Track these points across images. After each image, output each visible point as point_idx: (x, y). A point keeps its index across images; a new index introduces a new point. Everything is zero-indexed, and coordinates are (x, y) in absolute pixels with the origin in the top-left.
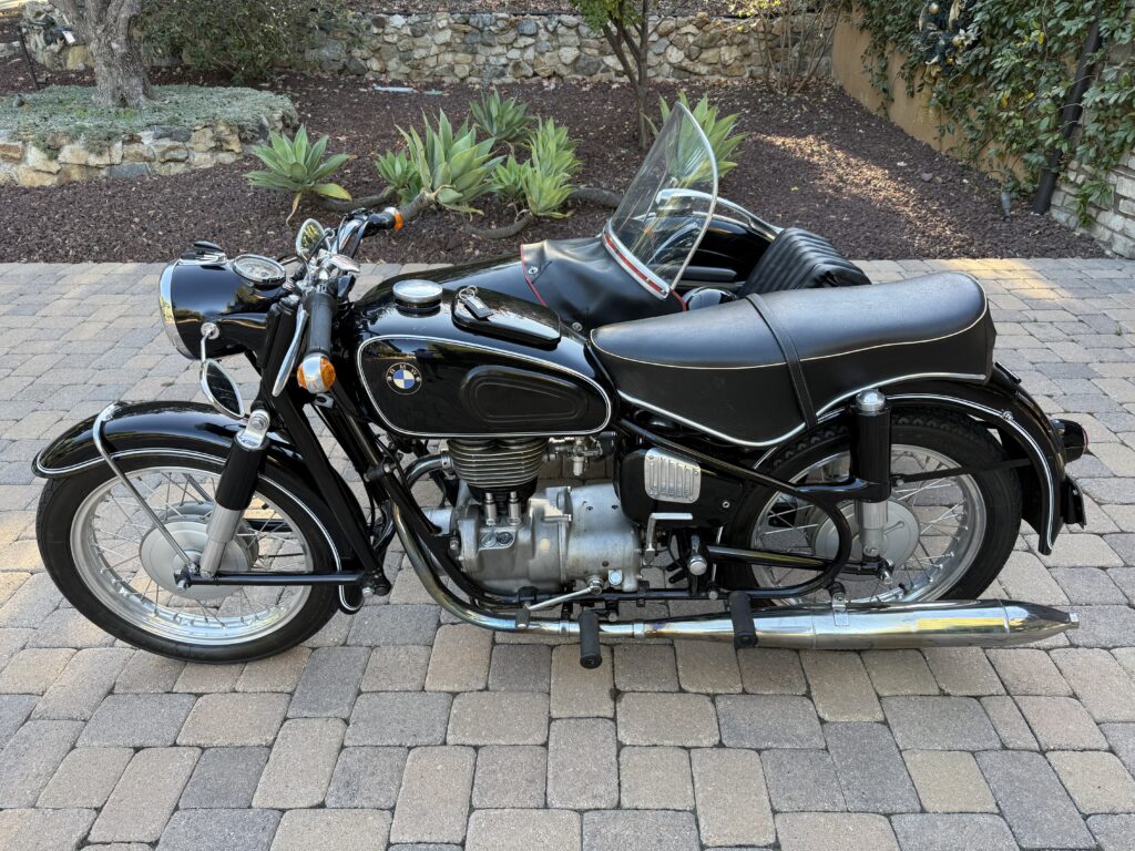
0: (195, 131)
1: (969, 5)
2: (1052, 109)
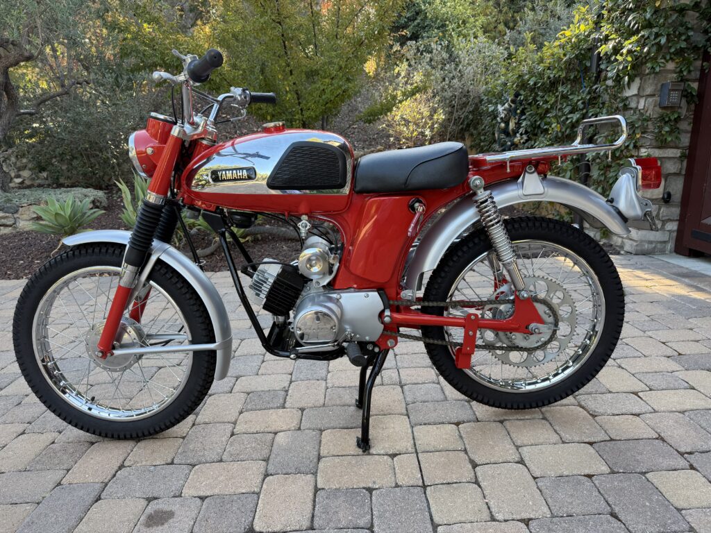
0: (22, 207)
1: (519, 120)
2: (571, 167)
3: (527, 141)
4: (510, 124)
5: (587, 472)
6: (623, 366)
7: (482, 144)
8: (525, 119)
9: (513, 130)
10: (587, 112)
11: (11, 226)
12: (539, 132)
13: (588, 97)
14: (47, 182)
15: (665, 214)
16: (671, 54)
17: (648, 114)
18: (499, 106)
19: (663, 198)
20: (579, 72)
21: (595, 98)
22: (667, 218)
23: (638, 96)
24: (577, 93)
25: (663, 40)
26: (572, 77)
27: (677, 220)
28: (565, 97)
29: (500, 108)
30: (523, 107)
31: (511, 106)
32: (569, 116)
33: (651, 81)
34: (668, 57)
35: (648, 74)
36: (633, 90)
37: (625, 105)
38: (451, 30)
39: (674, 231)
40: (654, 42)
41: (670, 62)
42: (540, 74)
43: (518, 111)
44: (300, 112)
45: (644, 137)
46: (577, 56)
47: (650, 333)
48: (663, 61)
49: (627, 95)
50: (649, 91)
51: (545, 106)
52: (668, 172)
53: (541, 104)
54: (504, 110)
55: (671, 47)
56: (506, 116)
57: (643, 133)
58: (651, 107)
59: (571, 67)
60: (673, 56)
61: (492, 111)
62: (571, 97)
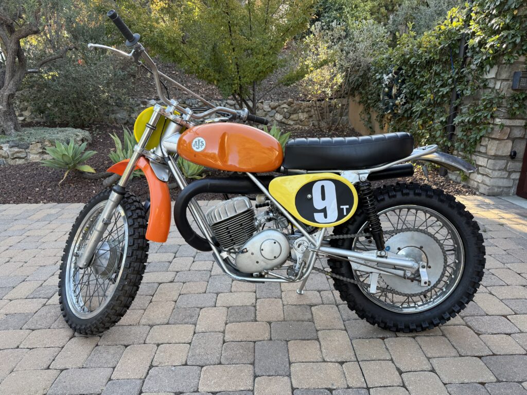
0: (32, 144)
1: (400, 87)
2: (441, 127)
3: (405, 103)
4: (393, 90)
5: (480, 380)
6: (492, 292)
7: (369, 101)
8: (405, 87)
9: (395, 94)
10: (455, 87)
11: (23, 158)
12: (416, 98)
13: (456, 77)
14: (43, 120)
15: (511, 167)
16: (523, 50)
17: (503, 94)
18: (384, 75)
19: (510, 155)
20: (449, 56)
21: (461, 77)
22: (512, 170)
23: (496, 79)
24: (447, 72)
25: (518, 40)
26: (444, 60)
27: (519, 172)
28: (437, 74)
29: (385, 77)
30: (403, 78)
31: (394, 77)
32: (441, 89)
33: (506, 69)
34: (521, 53)
35: (504, 63)
36: (492, 75)
37: (485, 85)
38: (347, 12)
39: (517, 180)
40: (511, 41)
41: (522, 56)
42: (418, 55)
43: (400, 81)
44: (238, 78)
45: (498, 110)
46: (449, 45)
47: (508, 265)
48: (516, 55)
49: (487, 78)
50: (504, 76)
51: (421, 79)
52: (515, 137)
53: (418, 78)
54: (389, 78)
55: (523, 45)
56: (389, 83)
57: (498, 107)
58: (506, 89)
59: (443, 52)
60: (524, 52)
61: (379, 79)
62: (442, 75)
